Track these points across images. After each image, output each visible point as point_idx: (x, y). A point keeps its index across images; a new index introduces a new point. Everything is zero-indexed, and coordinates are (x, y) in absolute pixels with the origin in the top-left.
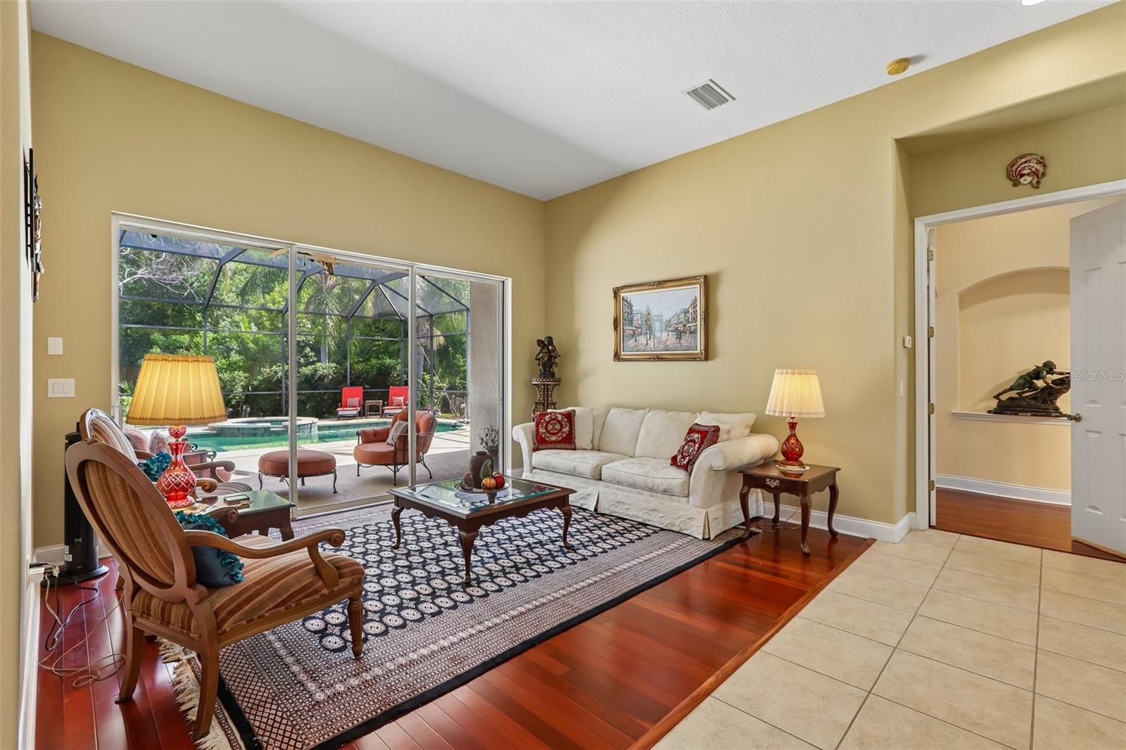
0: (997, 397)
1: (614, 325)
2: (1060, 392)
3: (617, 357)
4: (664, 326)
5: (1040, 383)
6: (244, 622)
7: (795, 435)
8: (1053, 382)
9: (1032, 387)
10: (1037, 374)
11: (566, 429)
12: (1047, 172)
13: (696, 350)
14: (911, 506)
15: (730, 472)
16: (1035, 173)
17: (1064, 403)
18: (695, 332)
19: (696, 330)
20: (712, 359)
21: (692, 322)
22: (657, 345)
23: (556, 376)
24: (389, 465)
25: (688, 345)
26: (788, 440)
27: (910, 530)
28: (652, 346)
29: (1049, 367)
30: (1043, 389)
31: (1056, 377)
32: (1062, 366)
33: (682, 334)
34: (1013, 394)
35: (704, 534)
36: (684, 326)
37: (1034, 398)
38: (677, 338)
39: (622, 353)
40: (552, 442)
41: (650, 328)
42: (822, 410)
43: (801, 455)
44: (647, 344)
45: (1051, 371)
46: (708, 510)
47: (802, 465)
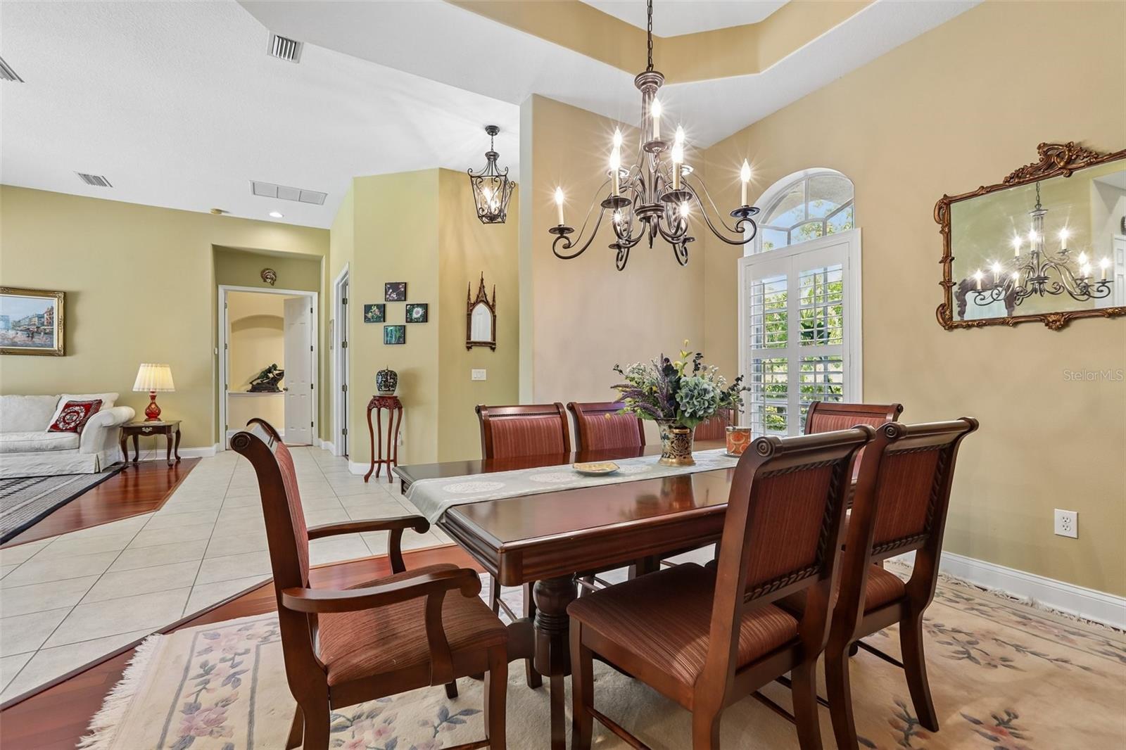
0: (251, 383)
2: (279, 380)
4: (11, 326)
5: (271, 375)
7: (155, 403)
8: (276, 375)
9: (268, 378)
10: (269, 371)
12: (277, 279)
13: (53, 347)
14: (217, 440)
15: (111, 429)
16: (272, 279)
17: (281, 385)
18: (51, 333)
19: (53, 332)
20: (70, 355)
21: (48, 326)
25: (42, 343)
26: (150, 406)
27: (217, 452)
29: (275, 367)
30: (272, 378)
31: (277, 372)
32: (281, 367)
33: (35, 334)
34: (259, 381)
35: (95, 469)
36: (37, 327)
37: (268, 383)
38: (28, 337)
42: (173, 388)
43: (158, 415)
45: (275, 370)
46: (97, 454)
47: (159, 420)
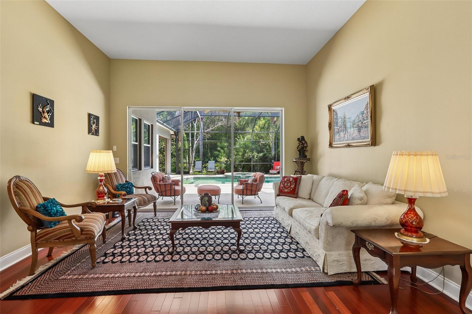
1: (329, 126)
3: (331, 145)
4: (352, 125)
6: (45, 242)
11: (293, 186)
13: (369, 139)
18: (367, 127)
19: (368, 125)
20: (378, 145)
21: (366, 120)
22: (349, 137)
23: (308, 157)
24: (241, 195)
25: (364, 136)
26: (407, 213)
28: (346, 138)
33: (361, 128)
35: (323, 268)
36: (362, 123)
39: (334, 143)
40: (285, 192)
41: (345, 127)
44: (344, 137)
46: (327, 253)
